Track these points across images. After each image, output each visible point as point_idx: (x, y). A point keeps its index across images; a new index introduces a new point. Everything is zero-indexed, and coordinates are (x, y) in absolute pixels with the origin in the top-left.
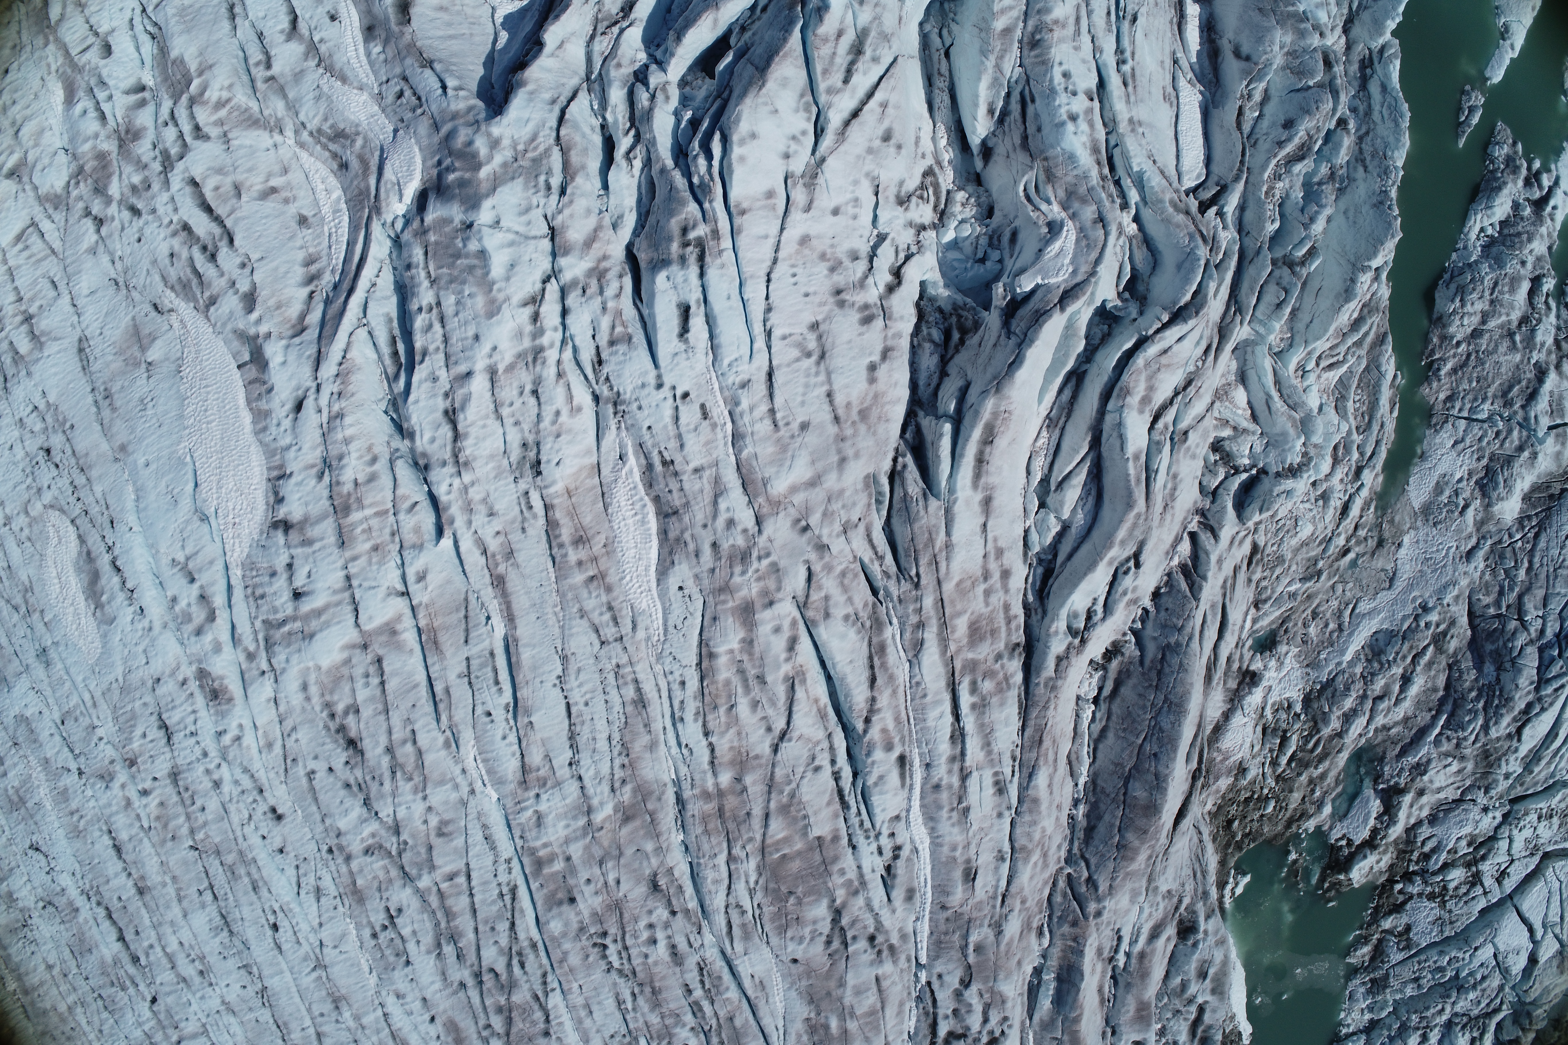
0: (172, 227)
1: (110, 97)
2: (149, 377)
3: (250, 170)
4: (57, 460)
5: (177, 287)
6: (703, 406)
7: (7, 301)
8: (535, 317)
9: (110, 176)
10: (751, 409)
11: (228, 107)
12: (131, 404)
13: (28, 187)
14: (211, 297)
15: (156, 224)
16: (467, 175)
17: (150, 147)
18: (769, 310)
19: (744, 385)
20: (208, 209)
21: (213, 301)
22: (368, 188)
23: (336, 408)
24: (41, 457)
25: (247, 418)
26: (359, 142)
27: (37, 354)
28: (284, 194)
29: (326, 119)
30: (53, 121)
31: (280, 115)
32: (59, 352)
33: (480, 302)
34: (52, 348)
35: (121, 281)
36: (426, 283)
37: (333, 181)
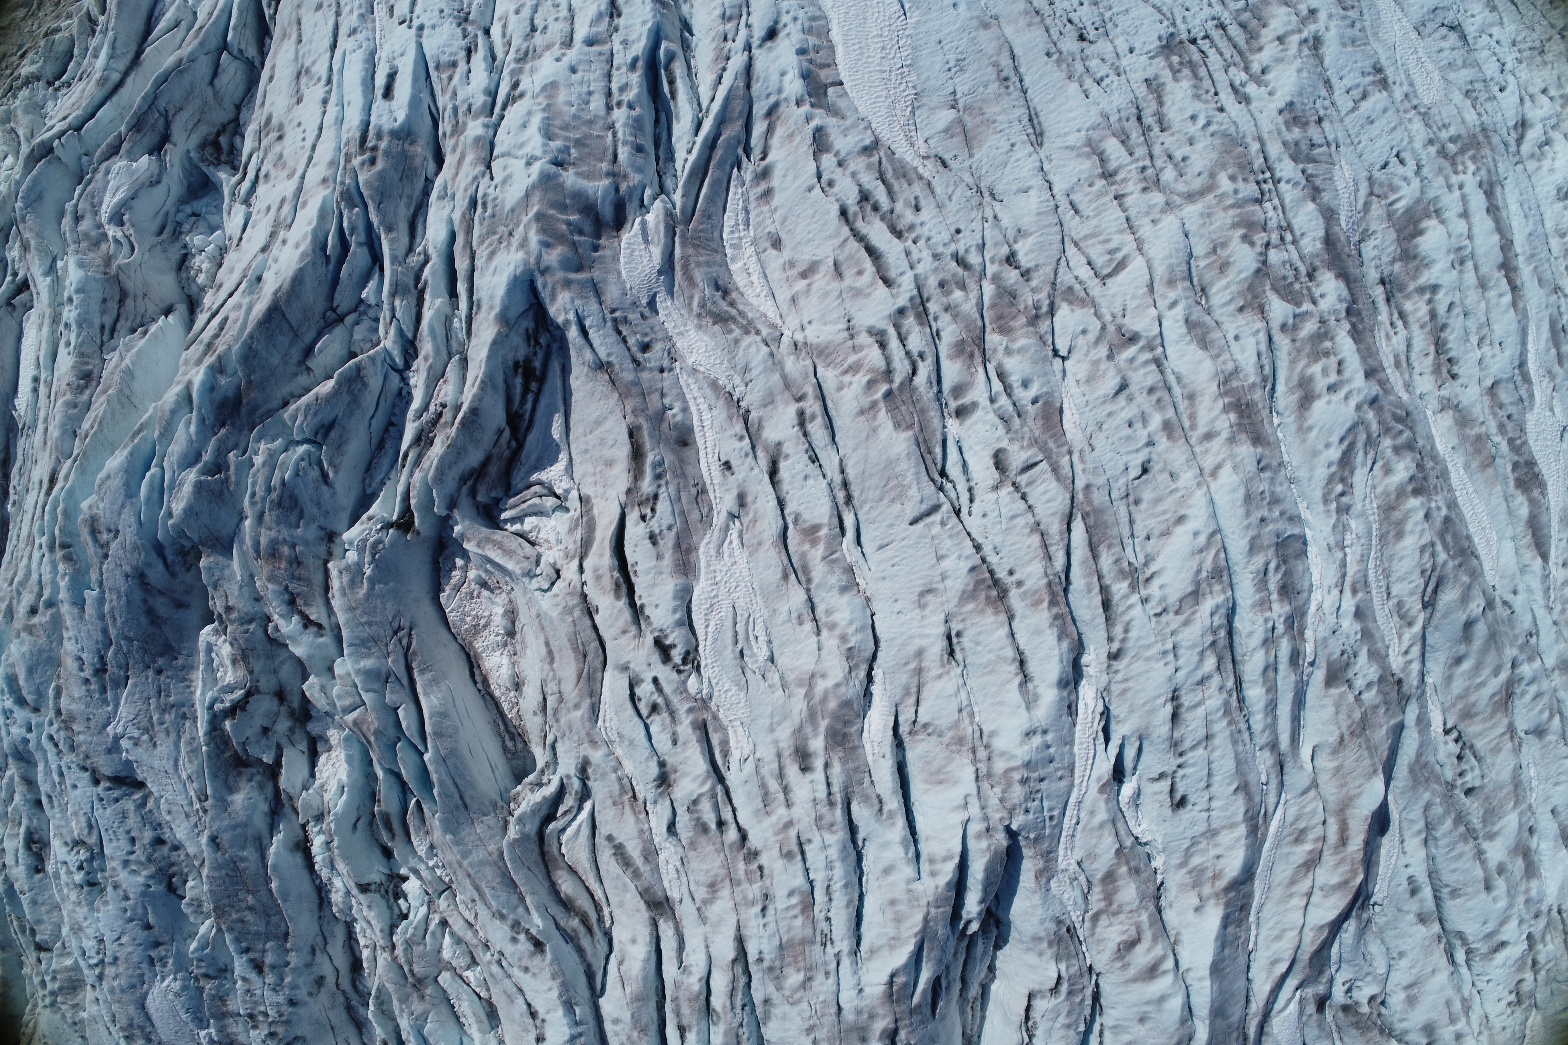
0: (913, 236)
1: (992, 400)
2: (954, 93)
3: (826, 294)
4: (1069, 26)
5: (913, 176)
6: (391, 16)
7: (1136, 195)
8: (516, 85)
9: (993, 306)
10: (351, 11)
11: (846, 365)
12: (975, 66)
13: (1108, 318)
14: (871, 156)
15: (933, 241)
16: (552, 212)
17: (942, 334)
18: (325, 102)
19: (353, 32)
20: (871, 251)
21: (867, 150)
22: (684, 244)
23: (730, 26)
24: (1092, 34)
25: (836, 35)
26: (695, 304)
27: (1096, 135)
28: (794, 272)
29: (737, 341)
30: (1074, 390)
31: (792, 358)
32: (1067, 134)
33: (562, 97)
34: (1076, 139)
35: (987, 198)
36: (618, 125)
37: (740, 280)
